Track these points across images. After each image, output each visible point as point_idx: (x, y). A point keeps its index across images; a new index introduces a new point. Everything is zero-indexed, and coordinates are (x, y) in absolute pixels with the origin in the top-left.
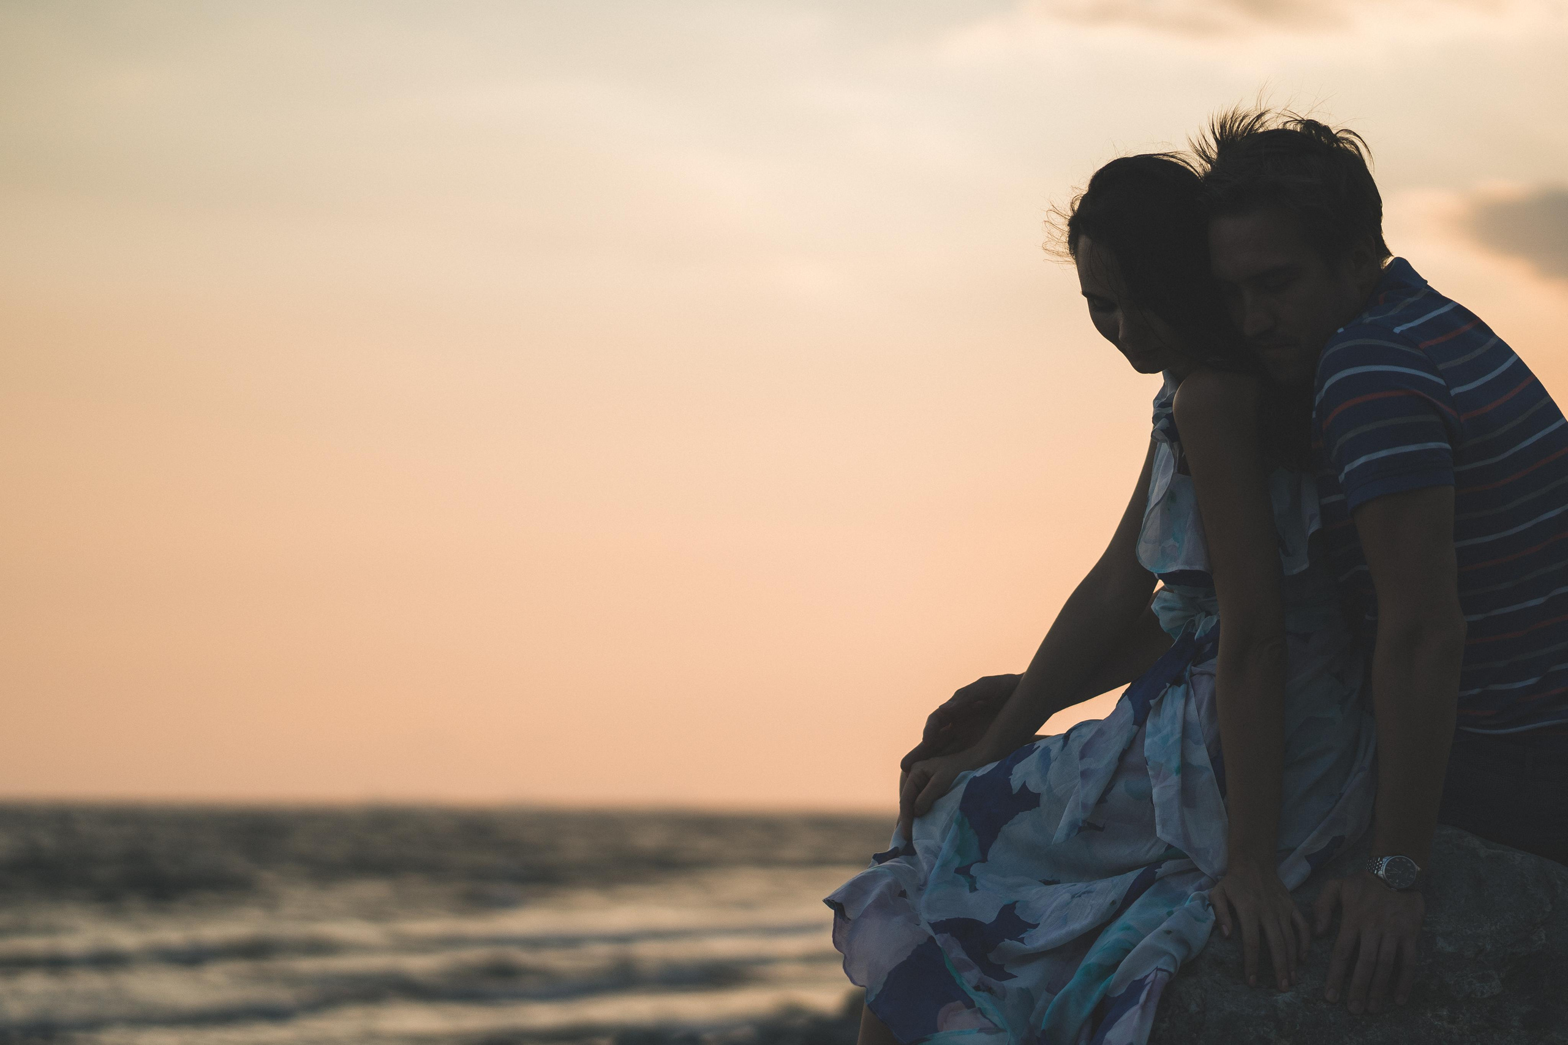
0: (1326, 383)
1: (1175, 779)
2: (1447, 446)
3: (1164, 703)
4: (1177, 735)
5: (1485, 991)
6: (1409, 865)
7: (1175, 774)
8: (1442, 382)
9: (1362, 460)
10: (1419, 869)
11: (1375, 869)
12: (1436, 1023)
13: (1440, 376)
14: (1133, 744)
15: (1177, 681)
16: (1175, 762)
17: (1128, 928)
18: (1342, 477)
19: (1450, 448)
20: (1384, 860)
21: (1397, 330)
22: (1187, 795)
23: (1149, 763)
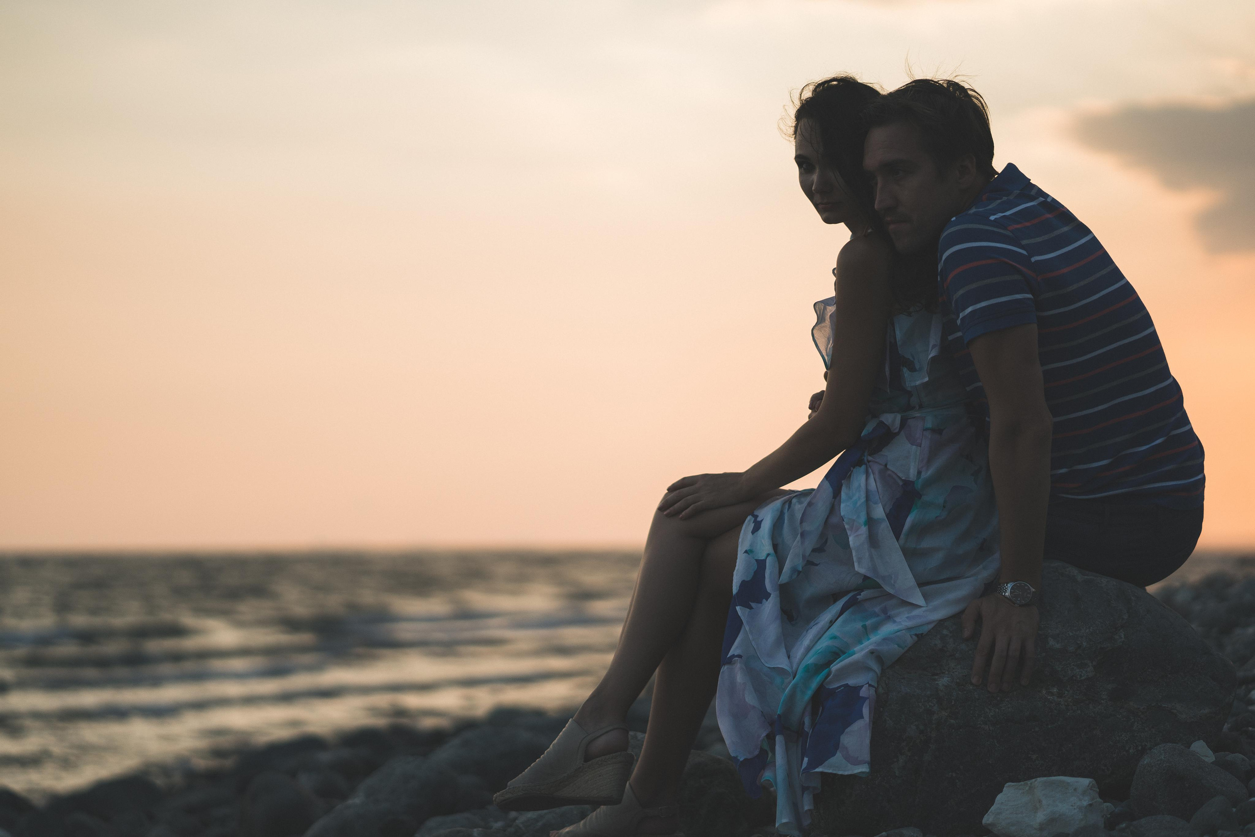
0: (944, 255)
1: (864, 530)
2: (1029, 296)
3: (852, 478)
4: (863, 499)
5: (1082, 675)
6: (1026, 587)
7: (863, 526)
8: (1024, 252)
9: (970, 309)
10: (1034, 590)
11: (1003, 592)
12: (1049, 697)
13: (1022, 247)
14: (833, 509)
15: (859, 463)
16: (863, 518)
17: (834, 637)
18: (959, 322)
19: (1032, 297)
20: (1009, 585)
21: (992, 218)
22: (873, 540)
23: (845, 520)
